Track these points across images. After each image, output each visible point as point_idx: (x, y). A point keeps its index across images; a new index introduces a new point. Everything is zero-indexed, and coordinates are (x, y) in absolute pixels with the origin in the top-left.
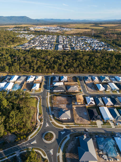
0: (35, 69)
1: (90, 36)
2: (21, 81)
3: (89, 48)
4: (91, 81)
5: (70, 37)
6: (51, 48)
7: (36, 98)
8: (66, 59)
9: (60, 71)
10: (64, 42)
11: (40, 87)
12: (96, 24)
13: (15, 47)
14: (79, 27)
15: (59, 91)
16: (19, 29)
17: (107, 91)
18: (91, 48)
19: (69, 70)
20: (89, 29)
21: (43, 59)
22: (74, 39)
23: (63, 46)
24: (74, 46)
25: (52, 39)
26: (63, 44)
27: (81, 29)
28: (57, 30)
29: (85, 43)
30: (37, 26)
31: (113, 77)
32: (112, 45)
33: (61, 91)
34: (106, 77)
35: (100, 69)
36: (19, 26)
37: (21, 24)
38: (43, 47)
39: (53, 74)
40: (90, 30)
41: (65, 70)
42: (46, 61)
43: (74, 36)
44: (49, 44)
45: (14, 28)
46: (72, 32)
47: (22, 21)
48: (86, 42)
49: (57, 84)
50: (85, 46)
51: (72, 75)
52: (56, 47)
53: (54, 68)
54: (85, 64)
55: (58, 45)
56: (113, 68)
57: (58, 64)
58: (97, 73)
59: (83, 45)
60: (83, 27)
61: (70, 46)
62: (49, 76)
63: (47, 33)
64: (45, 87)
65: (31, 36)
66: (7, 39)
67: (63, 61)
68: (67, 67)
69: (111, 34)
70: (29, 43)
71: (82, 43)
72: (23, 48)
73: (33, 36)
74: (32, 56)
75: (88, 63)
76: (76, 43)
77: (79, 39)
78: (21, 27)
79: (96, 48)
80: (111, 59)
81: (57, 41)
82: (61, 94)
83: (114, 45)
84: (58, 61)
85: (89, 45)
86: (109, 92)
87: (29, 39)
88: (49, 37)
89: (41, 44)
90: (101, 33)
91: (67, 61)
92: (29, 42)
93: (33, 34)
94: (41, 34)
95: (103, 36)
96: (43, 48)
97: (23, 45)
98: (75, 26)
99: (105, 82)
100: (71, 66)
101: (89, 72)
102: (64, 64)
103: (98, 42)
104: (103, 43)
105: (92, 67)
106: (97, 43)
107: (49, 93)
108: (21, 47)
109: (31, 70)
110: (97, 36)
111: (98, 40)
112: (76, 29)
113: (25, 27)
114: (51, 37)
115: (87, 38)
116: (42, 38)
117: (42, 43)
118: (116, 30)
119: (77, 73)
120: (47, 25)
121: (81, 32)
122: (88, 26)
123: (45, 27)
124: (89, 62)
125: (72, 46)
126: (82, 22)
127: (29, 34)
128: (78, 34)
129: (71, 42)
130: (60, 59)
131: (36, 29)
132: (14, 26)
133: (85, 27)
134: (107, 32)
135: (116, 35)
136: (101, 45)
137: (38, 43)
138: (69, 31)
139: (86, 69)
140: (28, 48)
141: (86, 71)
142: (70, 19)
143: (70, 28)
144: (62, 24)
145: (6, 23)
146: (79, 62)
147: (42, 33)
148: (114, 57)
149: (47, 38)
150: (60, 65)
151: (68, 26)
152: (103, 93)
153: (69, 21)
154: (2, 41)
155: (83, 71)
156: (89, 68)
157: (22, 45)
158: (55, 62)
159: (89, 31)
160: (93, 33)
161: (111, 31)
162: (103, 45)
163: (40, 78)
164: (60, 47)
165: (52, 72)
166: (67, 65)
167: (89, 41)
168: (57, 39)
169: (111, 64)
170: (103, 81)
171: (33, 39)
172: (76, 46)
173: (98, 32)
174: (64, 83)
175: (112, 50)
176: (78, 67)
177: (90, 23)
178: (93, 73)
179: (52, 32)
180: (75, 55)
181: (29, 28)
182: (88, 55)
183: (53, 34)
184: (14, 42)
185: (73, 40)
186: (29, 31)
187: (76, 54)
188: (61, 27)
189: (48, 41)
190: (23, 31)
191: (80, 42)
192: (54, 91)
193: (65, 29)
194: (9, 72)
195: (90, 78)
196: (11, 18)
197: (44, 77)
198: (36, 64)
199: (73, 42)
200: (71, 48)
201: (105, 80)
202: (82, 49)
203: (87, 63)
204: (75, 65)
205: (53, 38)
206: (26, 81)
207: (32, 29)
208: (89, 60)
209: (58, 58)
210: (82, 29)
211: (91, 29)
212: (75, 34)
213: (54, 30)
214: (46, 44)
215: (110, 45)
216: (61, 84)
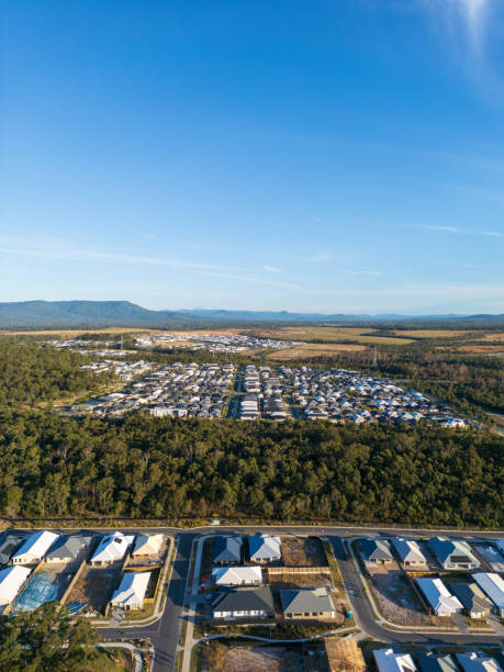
0: (138, 500)
1: (363, 368)
2: (67, 560)
3: (367, 413)
4: (391, 564)
5: (289, 370)
6: (211, 410)
7: (127, 654)
8: (276, 454)
9: (247, 508)
10: (263, 388)
11: (150, 593)
12: (383, 328)
13: (68, 409)
14: (321, 338)
15: (242, 614)
16: (97, 343)
17: (474, 615)
18: (373, 413)
19: (288, 507)
20: (360, 344)
21: (178, 454)
22: (303, 378)
23: (261, 404)
24: (304, 403)
25: (218, 378)
26: (261, 396)
27: (326, 343)
28: (239, 345)
29: (348, 391)
30: (166, 334)
31: (487, 544)
32: (457, 405)
33: (253, 613)
34: (455, 543)
35: (425, 507)
36: (98, 332)
37: (107, 327)
38: (179, 406)
39: (216, 523)
40: (362, 348)
41: (269, 507)
42: (188, 464)
43: (305, 369)
44: (204, 396)
45: (78, 338)
46: (295, 354)
47: (110, 317)
48: (352, 389)
49: (232, 576)
50: (347, 404)
51: (304, 532)
52: (231, 406)
53: (220, 493)
54: (357, 479)
55: (241, 399)
56: (479, 500)
57: (238, 478)
58: (414, 524)
59: (339, 400)
60: (335, 339)
61: (287, 405)
62: (198, 535)
63: (201, 357)
64: (176, 594)
65: (139, 367)
66: (44, 377)
67: (261, 463)
68: (277, 494)
69: (444, 365)
70: (127, 393)
71: (338, 395)
72: (99, 412)
73: (146, 367)
74: (132, 445)
75: (370, 475)
76: (311, 394)
77: (324, 378)
78: (106, 337)
79: (395, 414)
80: (466, 459)
81: (239, 385)
82: (253, 631)
83: (466, 404)
84: (242, 462)
85: (365, 403)
86: (482, 622)
87: (129, 378)
88: (205, 369)
89: (173, 394)
90: (404, 360)
91: (279, 465)
92: (128, 389)
93: (148, 359)
94: (178, 361)
95: (414, 368)
96: (182, 412)
97: (103, 401)
98: (303, 333)
99: (456, 567)
100: (297, 488)
101: (379, 519)
102: (263, 479)
103: (400, 389)
104: (419, 394)
105: (388, 494)
106: (397, 394)
107: (190, 626)
108: (92, 407)
109: (121, 506)
110: (390, 370)
111: (397, 385)
112: (308, 342)
113: (118, 337)
114: (214, 369)
115: (353, 375)
116: (178, 373)
117: (176, 393)
118: (460, 349)
119: (325, 520)
120: (203, 329)
121: (330, 355)
122: (353, 334)
123: (195, 335)
124: (373, 469)
125: (298, 402)
126: (332, 322)
127: (129, 359)
128: (320, 360)
129: (294, 390)
130: (246, 457)
131: (158, 342)
132: (76, 333)
133: (343, 337)
134: (428, 357)
135: (463, 368)
136: (414, 404)
137: (163, 393)
138: (283, 351)
139: (362, 501)
140: (118, 412)
141: (363, 513)
142: (284, 313)
143: (289, 341)
144: (255, 327)
145: (49, 324)
146: (330, 469)
147: (182, 356)
148: (473, 450)
149: (198, 374)
150: (250, 480)
151: (279, 334)
152: (456, 631)
153: (281, 319)
154: (21, 385)
155: (350, 509)
156: (373, 499)
157: (98, 400)
158: (225, 470)
159: (357, 352)
160: (375, 359)
161: (443, 352)
162: (419, 402)
163: (154, 544)
164: (250, 405)
165: (209, 517)
166: (277, 482)
167: (362, 388)
168: (237, 378)
169: (468, 482)
170: (447, 565)
171: (142, 378)
172: (313, 404)
173: (395, 357)
174: (264, 572)
175: (462, 424)
176: (326, 490)
177: (358, 324)
178: (397, 521)
179: (220, 354)
180: (311, 441)
181: (135, 341)
182: (366, 441)
183: (222, 359)
184: (67, 389)
185: (301, 381)
186: (135, 349)
187: (316, 437)
188: (252, 336)
189: (202, 385)
190: (110, 347)
191: (327, 388)
192: (217, 615)
193: (270, 343)
194: (21, 516)
195: (383, 547)
196: (73, 306)
197: (173, 540)
198: (146, 477)
199: (300, 388)
200: (295, 412)
201: (454, 559)
202: (338, 417)
203: (364, 473)
204: (313, 484)
205: (223, 373)
206: (89, 562)
207: (145, 342)
208: (371, 462)
209: (238, 449)
210: (331, 342)
211: (365, 344)
212: (305, 362)
213: (226, 345)
214: (195, 395)
215: (448, 401)
216: (252, 575)
